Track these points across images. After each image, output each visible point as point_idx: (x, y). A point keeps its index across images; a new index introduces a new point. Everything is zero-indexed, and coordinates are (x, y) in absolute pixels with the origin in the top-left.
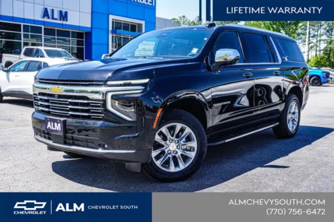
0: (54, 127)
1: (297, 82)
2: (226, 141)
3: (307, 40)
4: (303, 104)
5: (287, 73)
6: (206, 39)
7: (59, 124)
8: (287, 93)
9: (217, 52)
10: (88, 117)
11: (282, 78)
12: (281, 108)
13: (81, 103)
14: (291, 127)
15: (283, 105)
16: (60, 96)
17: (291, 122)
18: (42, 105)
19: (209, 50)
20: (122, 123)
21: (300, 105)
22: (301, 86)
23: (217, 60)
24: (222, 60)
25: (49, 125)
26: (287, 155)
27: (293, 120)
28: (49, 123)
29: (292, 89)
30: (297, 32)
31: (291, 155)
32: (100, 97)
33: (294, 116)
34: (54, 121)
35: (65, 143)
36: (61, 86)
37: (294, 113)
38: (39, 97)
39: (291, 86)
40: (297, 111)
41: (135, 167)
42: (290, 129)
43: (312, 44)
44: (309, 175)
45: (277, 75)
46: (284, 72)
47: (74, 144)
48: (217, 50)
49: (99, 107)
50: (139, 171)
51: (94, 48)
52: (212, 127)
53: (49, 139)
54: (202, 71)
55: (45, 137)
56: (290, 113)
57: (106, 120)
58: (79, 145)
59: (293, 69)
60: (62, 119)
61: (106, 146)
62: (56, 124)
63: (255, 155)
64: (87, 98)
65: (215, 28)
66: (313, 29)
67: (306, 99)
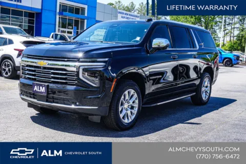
0: (39, 89)
1: (210, 64)
2: (158, 104)
3: (223, 27)
4: (214, 80)
5: (203, 56)
6: (146, 30)
7: (44, 88)
8: (202, 71)
9: (154, 40)
10: (66, 83)
11: (199, 60)
12: (197, 82)
13: (61, 73)
14: (204, 97)
15: (199, 80)
16: (45, 68)
17: (204, 93)
18: (28, 74)
19: (148, 39)
20: (89, 88)
21: (212, 81)
22: (213, 66)
23: (153, 46)
24: (156, 46)
25: (36, 88)
26: (200, 116)
27: (206, 92)
28: (36, 87)
29: (206, 68)
30: (215, 20)
31: (203, 116)
32: (75, 69)
33: (206, 89)
34: (40, 85)
35: (47, 101)
36: (46, 61)
37: (207, 87)
38: (27, 68)
39: (205, 66)
40: (209, 85)
41: (97, 119)
42: (204, 99)
43: (227, 31)
44: (214, 129)
45: (195, 58)
46: (200, 55)
47: (53, 102)
48: (154, 39)
49: (74, 76)
50: (99, 122)
51: (43, 27)
52: (148, 94)
53: (34, 98)
54: (143, 53)
55: (30, 97)
56: (204, 86)
57: (78, 86)
58: (58, 103)
59: (208, 53)
60: (46, 84)
61: (78, 104)
62: (41, 87)
63: (178, 115)
64: (65, 70)
65: (152, 23)
66: (229, 18)
67: (216, 76)
